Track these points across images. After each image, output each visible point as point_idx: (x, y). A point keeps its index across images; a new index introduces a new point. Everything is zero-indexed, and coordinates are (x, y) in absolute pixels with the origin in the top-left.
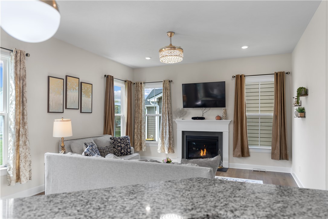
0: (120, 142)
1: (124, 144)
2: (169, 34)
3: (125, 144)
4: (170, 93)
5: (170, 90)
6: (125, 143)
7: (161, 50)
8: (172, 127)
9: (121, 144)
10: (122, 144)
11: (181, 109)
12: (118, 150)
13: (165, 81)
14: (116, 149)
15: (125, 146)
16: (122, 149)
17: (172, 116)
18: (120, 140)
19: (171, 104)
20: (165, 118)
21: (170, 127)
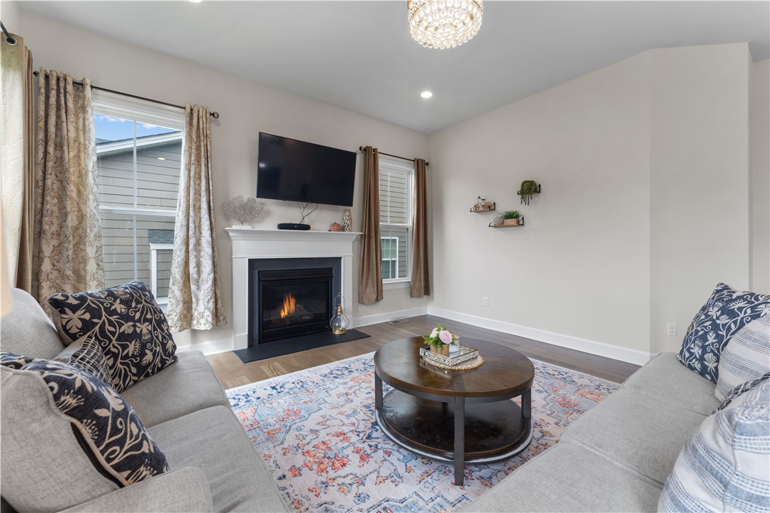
0: (127, 318)
1: (146, 320)
3: (150, 321)
4: (212, 148)
5: (212, 139)
6: (149, 316)
9: (134, 326)
10: (139, 321)
12: (127, 356)
13: (195, 110)
14: (115, 356)
15: (155, 329)
16: (143, 346)
18: (122, 302)
20: (195, 223)
21: (215, 248)
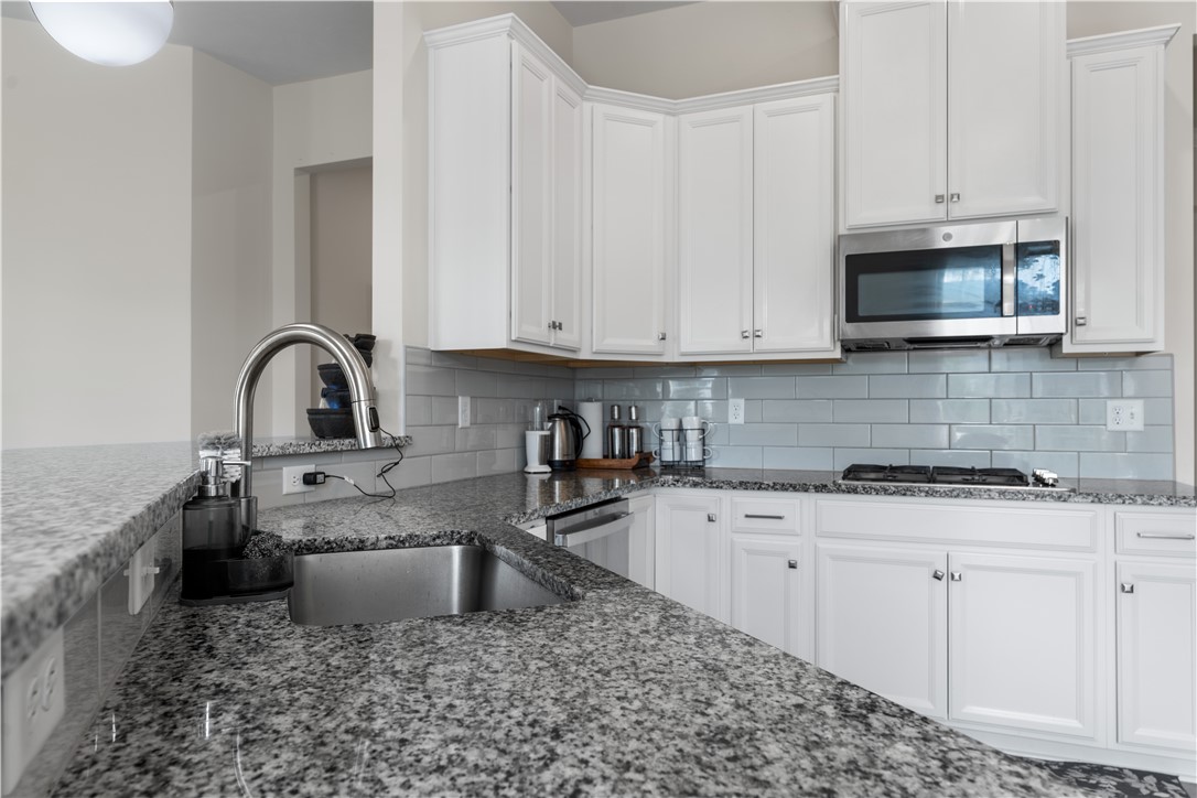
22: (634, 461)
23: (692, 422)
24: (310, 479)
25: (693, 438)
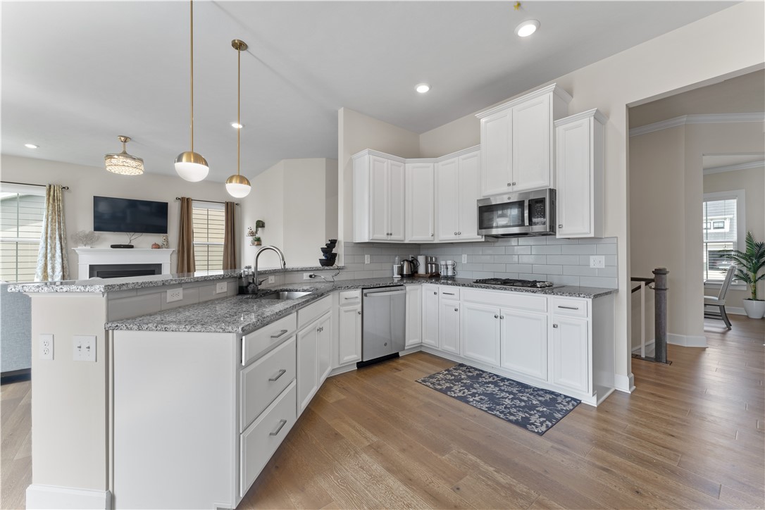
2: (122, 139)
4: (63, 206)
5: (63, 201)
7: (110, 156)
8: (67, 260)
11: (87, 232)
13: (52, 187)
17: (66, 243)
19: (64, 223)
20: (51, 245)
21: (65, 259)
22: (429, 275)
23: (449, 262)
24: (311, 276)
25: (450, 267)
